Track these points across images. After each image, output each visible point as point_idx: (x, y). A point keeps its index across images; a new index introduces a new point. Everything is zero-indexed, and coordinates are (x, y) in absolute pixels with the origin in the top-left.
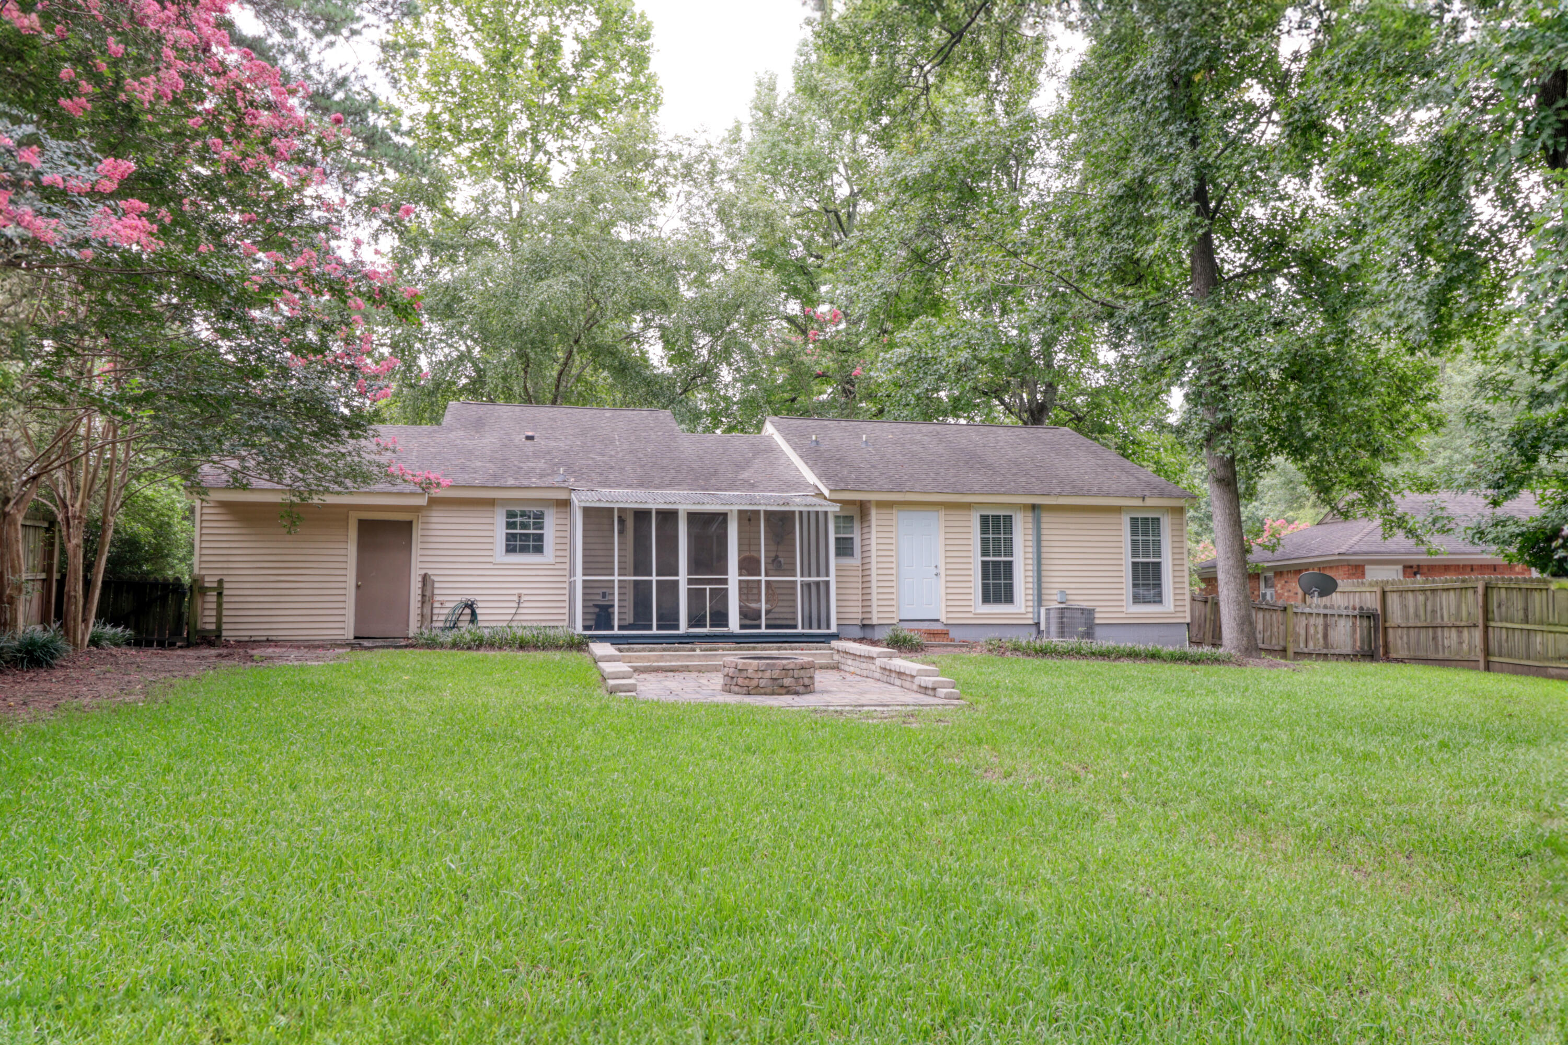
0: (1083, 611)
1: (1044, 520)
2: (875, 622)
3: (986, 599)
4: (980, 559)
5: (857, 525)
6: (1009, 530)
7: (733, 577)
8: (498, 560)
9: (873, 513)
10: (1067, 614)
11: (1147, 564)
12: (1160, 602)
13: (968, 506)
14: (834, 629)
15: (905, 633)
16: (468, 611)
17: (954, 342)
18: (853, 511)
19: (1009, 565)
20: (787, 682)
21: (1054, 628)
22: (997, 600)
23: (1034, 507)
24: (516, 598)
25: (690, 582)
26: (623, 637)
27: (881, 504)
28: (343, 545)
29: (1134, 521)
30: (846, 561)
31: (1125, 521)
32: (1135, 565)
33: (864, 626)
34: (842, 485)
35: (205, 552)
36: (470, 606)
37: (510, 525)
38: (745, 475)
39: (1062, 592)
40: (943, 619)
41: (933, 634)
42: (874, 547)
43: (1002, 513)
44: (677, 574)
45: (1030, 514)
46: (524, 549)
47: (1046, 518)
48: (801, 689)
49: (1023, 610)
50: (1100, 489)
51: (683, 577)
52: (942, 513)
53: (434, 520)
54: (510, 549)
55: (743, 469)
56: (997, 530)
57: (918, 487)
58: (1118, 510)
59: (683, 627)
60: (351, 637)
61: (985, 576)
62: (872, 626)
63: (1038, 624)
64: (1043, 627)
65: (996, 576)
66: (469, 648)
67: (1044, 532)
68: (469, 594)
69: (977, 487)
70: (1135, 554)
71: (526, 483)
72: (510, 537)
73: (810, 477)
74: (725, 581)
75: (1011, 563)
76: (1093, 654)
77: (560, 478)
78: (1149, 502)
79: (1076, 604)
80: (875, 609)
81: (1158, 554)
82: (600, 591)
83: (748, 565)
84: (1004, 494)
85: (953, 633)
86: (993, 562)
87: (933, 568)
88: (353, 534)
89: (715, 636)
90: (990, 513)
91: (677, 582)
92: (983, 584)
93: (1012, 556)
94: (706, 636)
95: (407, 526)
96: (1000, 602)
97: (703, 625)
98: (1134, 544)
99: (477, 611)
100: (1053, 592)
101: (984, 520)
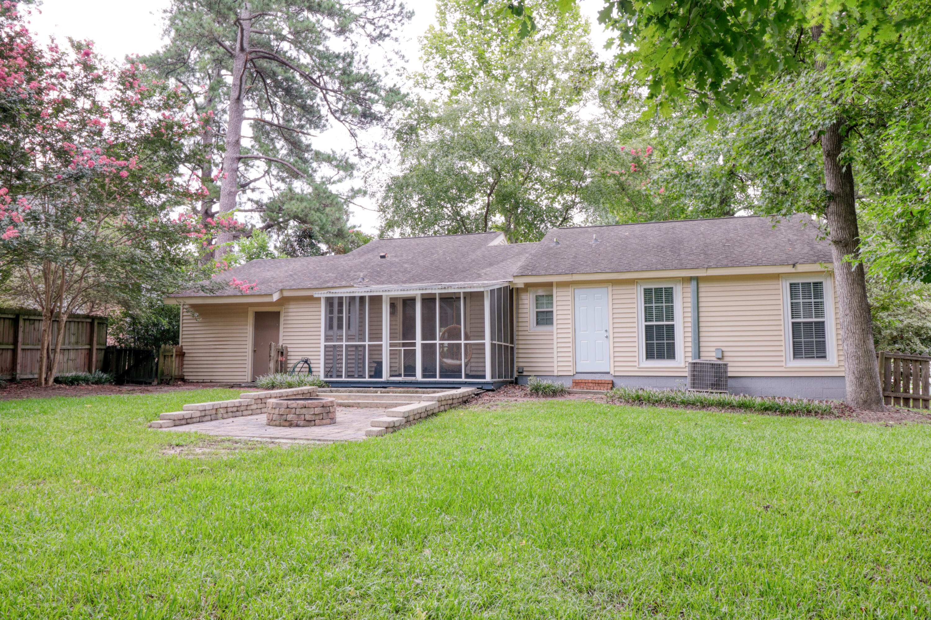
1: (701, 289)
2: (555, 373)
3: (650, 355)
4: (643, 324)
6: (670, 299)
7: (419, 341)
9: (555, 292)
11: (809, 323)
12: (824, 357)
13: (632, 281)
16: (306, 365)
18: (546, 291)
19: (671, 328)
22: (660, 356)
23: (692, 279)
25: (391, 345)
26: (348, 382)
27: (559, 284)
28: (245, 327)
29: (792, 285)
30: (544, 329)
31: (785, 287)
32: (795, 324)
35: (184, 333)
36: (306, 361)
39: (719, 349)
40: (612, 372)
41: (598, 383)
42: (555, 318)
43: (663, 286)
44: (381, 340)
45: (690, 285)
46: (340, 326)
47: (704, 288)
49: (683, 365)
51: (385, 342)
52: (610, 289)
53: (291, 310)
56: (659, 300)
58: (776, 277)
59: (385, 377)
60: (249, 379)
61: (648, 337)
62: (553, 377)
65: (659, 337)
68: (305, 355)
70: (794, 315)
74: (414, 345)
75: (672, 326)
78: (804, 268)
80: (555, 364)
81: (821, 314)
83: (428, 333)
85: (620, 383)
86: (656, 326)
87: (604, 332)
88: (251, 320)
89: (405, 383)
90: (653, 286)
91: (381, 346)
92: (647, 344)
93: (673, 320)
94: (400, 383)
95: (277, 315)
96: (664, 358)
97: (400, 375)
98: (794, 306)
99: (312, 366)
100: (714, 349)
101: (647, 292)
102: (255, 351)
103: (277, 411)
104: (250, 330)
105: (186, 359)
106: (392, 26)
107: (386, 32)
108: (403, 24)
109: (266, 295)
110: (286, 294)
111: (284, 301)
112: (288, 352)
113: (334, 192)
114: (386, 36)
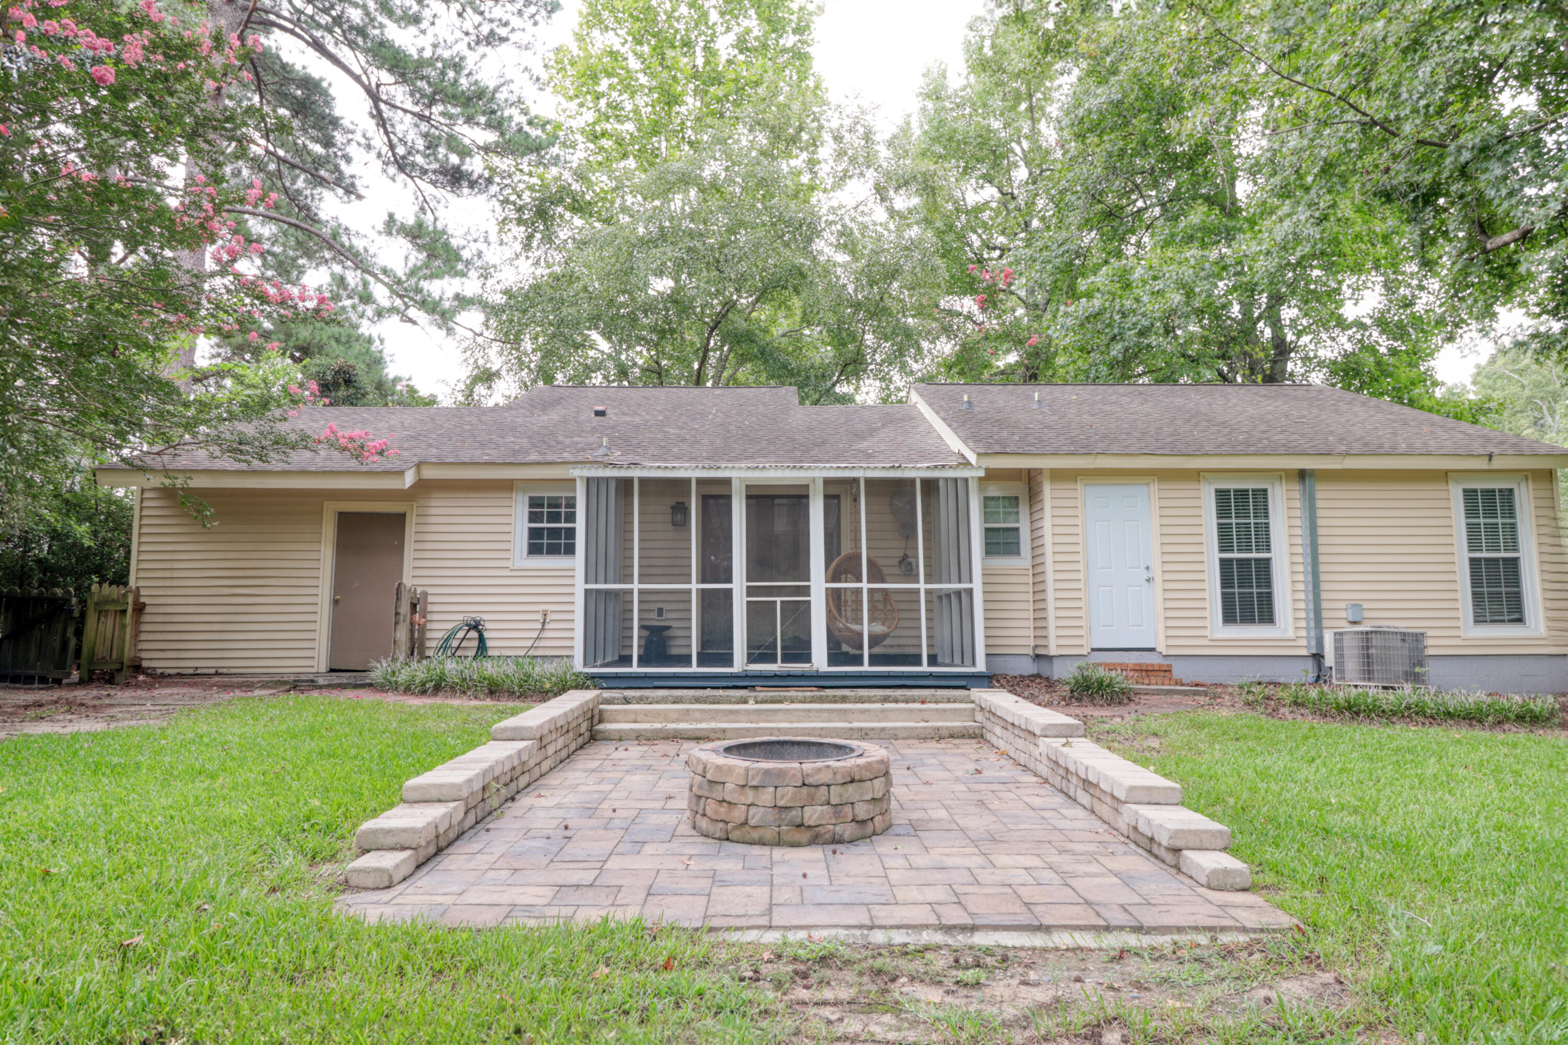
0: (1404, 636)
1: (1319, 495)
2: (1053, 651)
3: (1229, 617)
4: (1217, 556)
5: (1024, 510)
6: (1263, 509)
7: (818, 583)
8: (519, 564)
9: (1048, 491)
10: (1376, 641)
11: (1496, 560)
12: (1520, 620)
13: (1196, 475)
14: (981, 666)
15: (1101, 673)
16: (473, 634)
17: (1158, 285)
18: (1017, 488)
19: (1265, 566)
20: (813, 815)
21: (1352, 665)
22: (1247, 618)
23: (1302, 475)
24: (539, 617)
25: (751, 591)
26: (646, 677)
27: (1059, 475)
28: (314, 547)
29: (1469, 495)
30: (1002, 563)
31: (1456, 493)
32: (1474, 562)
33: (1038, 657)
34: (997, 448)
35: (143, 557)
36: (475, 626)
37: (533, 517)
38: (864, 445)
39: (1357, 606)
40: (1161, 648)
41: (1146, 671)
42: (1048, 540)
43: (1250, 485)
44: (729, 580)
45: (1297, 486)
46: (554, 550)
47: (1324, 493)
48: (848, 830)
49: (1291, 634)
50: (1410, 445)
51: (739, 585)
52: (1155, 487)
53: (433, 511)
54: (534, 549)
55: (864, 439)
56: (1242, 512)
57: (1115, 449)
58: (1443, 475)
59: (739, 663)
60: (323, 668)
61: (1226, 581)
62: (1050, 658)
63: (1318, 657)
64: (1330, 660)
65: (1245, 582)
66: (424, 692)
67: (1320, 513)
68: (474, 611)
69: (1208, 448)
70: (1473, 545)
71: (549, 458)
72: (534, 534)
73: (955, 443)
74: (806, 591)
75: (1268, 561)
76: (1449, 714)
77: (601, 451)
78: (1497, 464)
79: (1386, 625)
80: (1052, 632)
81: (1514, 545)
82: (655, 607)
84: (1255, 454)
85: (1178, 670)
86: (1238, 560)
87: (1143, 570)
88: (329, 531)
89: (789, 676)
90: (1232, 485)
91: (730, 591)
92: (1223, 594)
93: (1268, 550)
94: (775, 676)
95: (399, 520)
96: (1252, 621)
97: (772, 659)
98: (1473, 530)
99: (486, 635)
100: (1343, 605)
101: (1222, 496)
102: (336, 602)
103: (766, 797)
104: (326, 553)
105: (146, 618)
106: (515, 22)
107: (503, 32)
108: (535, 24)
109: (387, 473)
110: (429, 473)
111: (424, 488)
112: (426, 602)
113: (436, 295)
114: (503, 40)
